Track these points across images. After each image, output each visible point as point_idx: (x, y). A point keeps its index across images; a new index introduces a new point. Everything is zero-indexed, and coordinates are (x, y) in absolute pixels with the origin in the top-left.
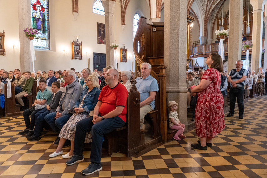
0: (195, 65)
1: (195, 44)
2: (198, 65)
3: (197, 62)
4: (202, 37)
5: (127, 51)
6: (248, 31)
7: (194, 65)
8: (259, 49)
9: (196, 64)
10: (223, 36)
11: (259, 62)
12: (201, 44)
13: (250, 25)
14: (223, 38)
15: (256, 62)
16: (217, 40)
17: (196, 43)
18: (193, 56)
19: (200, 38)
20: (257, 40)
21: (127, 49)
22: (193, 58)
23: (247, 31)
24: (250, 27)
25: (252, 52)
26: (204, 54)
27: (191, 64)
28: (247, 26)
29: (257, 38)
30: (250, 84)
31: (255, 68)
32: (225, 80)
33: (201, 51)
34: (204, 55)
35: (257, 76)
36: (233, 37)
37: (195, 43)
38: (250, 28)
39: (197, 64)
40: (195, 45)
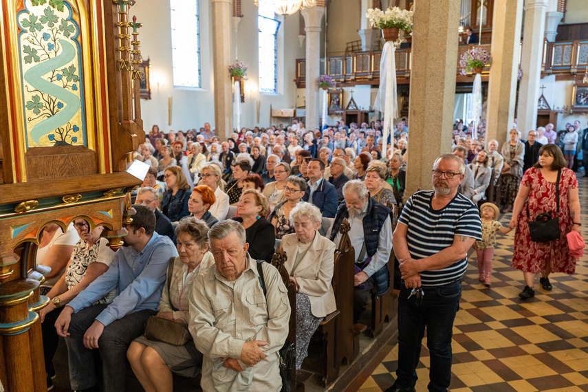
0: (348, 106)
1: (350, 49)
2: (356, 106)
3: (352, 99)
4: (368, 30)
5: (148, 65)
6: (481, 18)
7: (346, 106)
8: (510, 74)
9: (350, 103)
10: (393, 30)
11: (507, 113)
12: (364, 50)
13: (486, 4)
14: (394, 39)
15: (499, 112)
16: (406, 41)
17: (353, 47)
18: (345, 81)
19: (361, 33)
20: (505, 45)
21: (149, 60)
22: (345, 86)
23: (478, 18)
24: (487, 7)
25: (490, 75)
26: (370, 77)
27: (338, 103)
28: (479, 4)
29: (505, 40)
30: (482, 184)
31: (498, 130)
32: (382, 221)
33: (363, 69)
34: (370, 79)
35: (501, 157)
36: (427, 35)
37: (350, 45)
38: (486, 9)
39: (354, 103)
40: (353, 51)
